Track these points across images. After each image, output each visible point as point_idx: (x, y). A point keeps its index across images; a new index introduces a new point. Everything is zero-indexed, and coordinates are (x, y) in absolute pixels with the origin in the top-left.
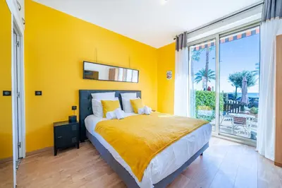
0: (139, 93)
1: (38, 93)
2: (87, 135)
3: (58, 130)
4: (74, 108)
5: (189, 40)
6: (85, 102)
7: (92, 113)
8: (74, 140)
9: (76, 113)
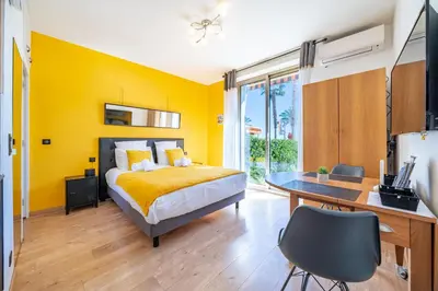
0: (180, 142)
1: (46, 142)
2: (109, 193)
3: (71, 185)
4: (92, 160)
5: (238, 79)
6: (107, 153)
7: (116, 166)
8: (91, 197)
9: (95, 166)
